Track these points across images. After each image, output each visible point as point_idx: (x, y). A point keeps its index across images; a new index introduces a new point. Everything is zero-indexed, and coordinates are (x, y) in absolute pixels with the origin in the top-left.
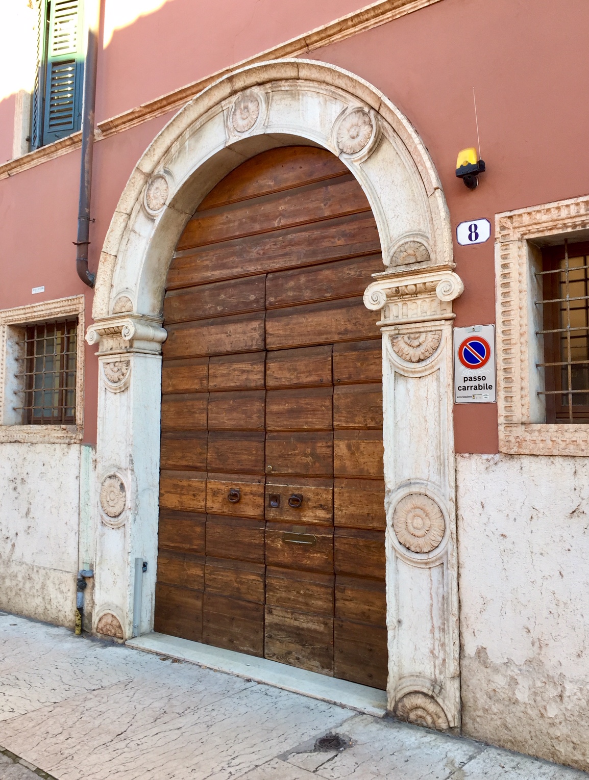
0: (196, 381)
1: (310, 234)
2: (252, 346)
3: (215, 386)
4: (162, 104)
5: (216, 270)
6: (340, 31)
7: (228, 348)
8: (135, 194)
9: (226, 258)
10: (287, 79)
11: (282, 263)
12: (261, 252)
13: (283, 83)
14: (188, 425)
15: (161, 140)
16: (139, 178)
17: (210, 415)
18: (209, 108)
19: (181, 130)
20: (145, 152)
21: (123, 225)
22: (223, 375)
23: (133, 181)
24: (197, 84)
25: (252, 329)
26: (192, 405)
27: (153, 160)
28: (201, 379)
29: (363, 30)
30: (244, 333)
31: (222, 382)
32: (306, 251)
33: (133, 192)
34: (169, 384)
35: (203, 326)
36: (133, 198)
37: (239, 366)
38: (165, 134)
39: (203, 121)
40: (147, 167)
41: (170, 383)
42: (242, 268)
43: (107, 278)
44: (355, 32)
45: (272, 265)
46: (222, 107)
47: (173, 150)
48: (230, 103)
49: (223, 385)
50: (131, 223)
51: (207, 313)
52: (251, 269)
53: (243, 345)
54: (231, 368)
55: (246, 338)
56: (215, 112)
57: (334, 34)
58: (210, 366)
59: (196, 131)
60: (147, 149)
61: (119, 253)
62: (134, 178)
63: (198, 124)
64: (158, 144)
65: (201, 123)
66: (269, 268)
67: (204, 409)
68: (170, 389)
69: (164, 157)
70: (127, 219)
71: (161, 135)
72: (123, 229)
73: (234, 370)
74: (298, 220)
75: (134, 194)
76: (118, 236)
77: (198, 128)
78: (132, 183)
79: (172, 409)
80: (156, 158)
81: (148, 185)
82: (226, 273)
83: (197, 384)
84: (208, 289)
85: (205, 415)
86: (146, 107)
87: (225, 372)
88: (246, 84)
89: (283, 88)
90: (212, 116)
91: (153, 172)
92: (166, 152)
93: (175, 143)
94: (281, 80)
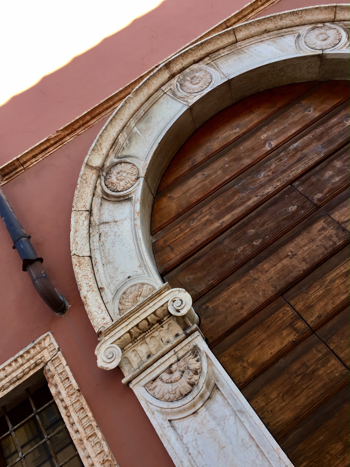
0: (285, 333)
1: (312, 134)
2: (335, 243)
3: (319, 317)
4: (85, 120)
5: (224, 216)
6: (253, 11)
7: (304, 266)
8: (91, 189)
9: (229, 201)
10: (224, 48)
11: (303, 166)
12: (270, 173)
13: (222, 51)
14: (318, 394)
15: (106, 135)
16: (91, 174)
17: (341, 355)
18: (149, 96)
19: (125, 121)
20: (91, 148)
21: (86, 223)
22: (320, 299)
23: (84, 178)
24: (126, 88)
25: (319, 231)
26: (304, 364)
27: (101, 153)
28: (291, 325)
29: (271, 5)
30: (313, 240)
31: (326, 304)
32: (321, 145)
33: (87, 188)
34: (244, 367)
35: (247, 271)
36: (89, 194)
37: (335, 274)
38: (109, 129)
39: (146, 107)
40: (97, 161)
41: (245, 364)
42: (256, 196)
43: (92, 282)
44: (265, 8)
45: (291, 174)
46: (163, 91)
47: (121, 140)
48: (171, 85)
49: (330, 308)
50: (95, 218)
51: (242, 257)
52: (270, 189)
53: (321, 251)
54: (326, 283)
55: (319, 243)
56: (156, 97)
57: (248, 14)
58: (292, 303)
59: (141, 118)
60: (93, 145)
61: (93, 252)
62: (85, 174)
63: (141, 112)
64: (103, 138)
65: (144, 110)
66: (291, 178)
67: (325, 355)
68: (250, 372)
69: (112, 149)
70: (89, 216)
71: (105, 129)
72: (88, 227)
73: (333, 281)
74: (290, 134)
75: (89, 191)
76: (85, 235)
77: (142, 115)
78: (84, 179)
79: (273, 396)
80: (105, 151)
81: (102, 178)
82: (238, 211)
83: (288, 335)
84: (226, 238)
85: (334, 361)
86: (66, 128)
87: (321, 292)
88: (184, 65)
89: (223, 55)
90: (155, 101)
91: (103, 166)
92: (113, 144)
93: (121, 134)
94: (218, 50)
